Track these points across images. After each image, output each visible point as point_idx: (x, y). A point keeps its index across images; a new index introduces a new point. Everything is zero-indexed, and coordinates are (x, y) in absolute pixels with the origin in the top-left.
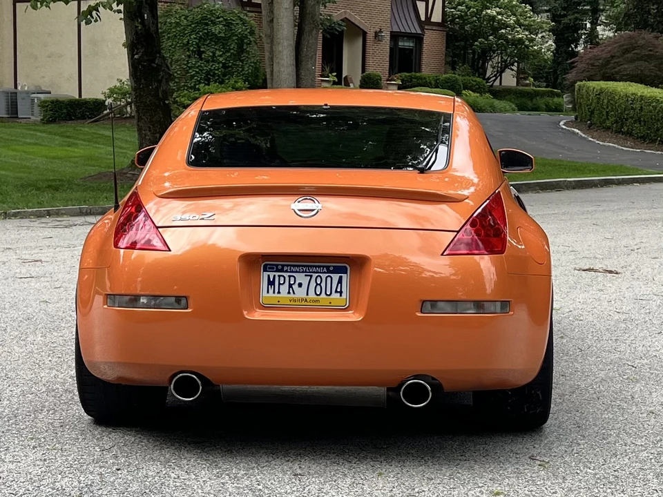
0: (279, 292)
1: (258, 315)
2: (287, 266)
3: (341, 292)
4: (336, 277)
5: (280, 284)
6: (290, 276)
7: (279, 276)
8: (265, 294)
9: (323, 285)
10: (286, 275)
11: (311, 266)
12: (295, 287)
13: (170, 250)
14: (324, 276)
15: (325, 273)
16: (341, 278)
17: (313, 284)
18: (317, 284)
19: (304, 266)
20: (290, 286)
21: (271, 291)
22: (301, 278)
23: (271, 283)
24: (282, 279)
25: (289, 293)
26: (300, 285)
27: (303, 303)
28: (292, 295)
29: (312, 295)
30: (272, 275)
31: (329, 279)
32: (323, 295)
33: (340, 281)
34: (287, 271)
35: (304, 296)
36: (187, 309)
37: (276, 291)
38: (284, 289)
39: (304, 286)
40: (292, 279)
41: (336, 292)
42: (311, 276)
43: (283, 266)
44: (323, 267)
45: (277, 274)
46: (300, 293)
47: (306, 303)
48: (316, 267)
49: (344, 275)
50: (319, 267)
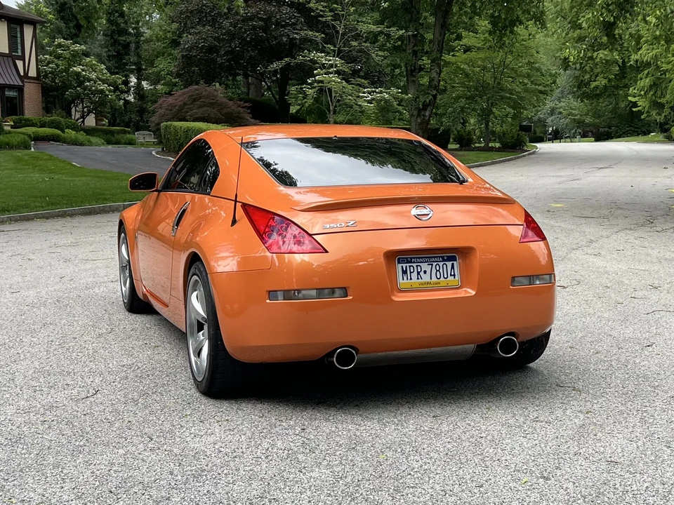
0: (411, 279)
1: (399, 298)
2: (414, 258)
3: (454, 275)
4: (449, 264)
5: (411, 272)
6: (417, 266)
7: (410, 266)
8: (401, 281)
9: (441, 271)
10: (415, 265)
11: (431, 257)
12: (422, 273)
13: (327, 252)
14: (441, 264)
15: (441, 261)
16: (453, 264)
17: (434, 271)
18: (437, 271)
19: (426, 257)
20: (418, 273)
21: (405, 278)
22: (425, 267)
23: (404, 272)
24: (412, 268)
25: (418, 279)
26: (425, 272)
27: (429, 286)
28: (420, 280)
29: (434, 279)
30: (404, 265)
31: (445, 266)
32: (442, 279)
33: (453, 267)
34: (414, 262)
35: (429, 280)
36: (347, 296)
37: (409, 278)
38: (414, 275)
39: (427, 273)
40: (419, 267)
41: (451, 275)
42: (432, 265)
43: (411, 258)
44: (440, 257)
45: (408, 265)
46: (426, 278)
47: (431, 286)
48: (434, 257)
49: (455, 262)
50: (436, 257)
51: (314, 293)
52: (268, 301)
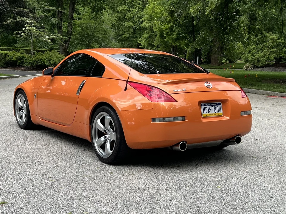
0: (206, 113)
1: (204, 120)
2: (207, 104)
3: (221, 111)
4: (219, 106)
5: (206, 110)
6: (208, 107)
7: (206, 107)
9: (216, 109)
10: (207, 107)
11: (213, 104)
12: (210, 110)
13: (177, 101)
14: (216, 106)
17: (214, 109)
19: (211, 104)
21: (204, 112)
22: (211, 107)
23: (204, 110)
26: (211, 110)
27: (212, 115)
28: (209, 113)
29: (214, 113)
30: (204, 107)
32: (217, 113)
33: (220, 108)
34: (207, 106)
35: (212, 113)
36: (185, 120)
38: (207, 111)
40: (209, 108)
41: (220, 111)
42: (213, 107)
43: (206, 104)
44: (215, 103)
45: (205, 107)
46: (211, 112)
49: (221, 106)
50: (214, 103)
51: (172, 119)
52: (151, 122)
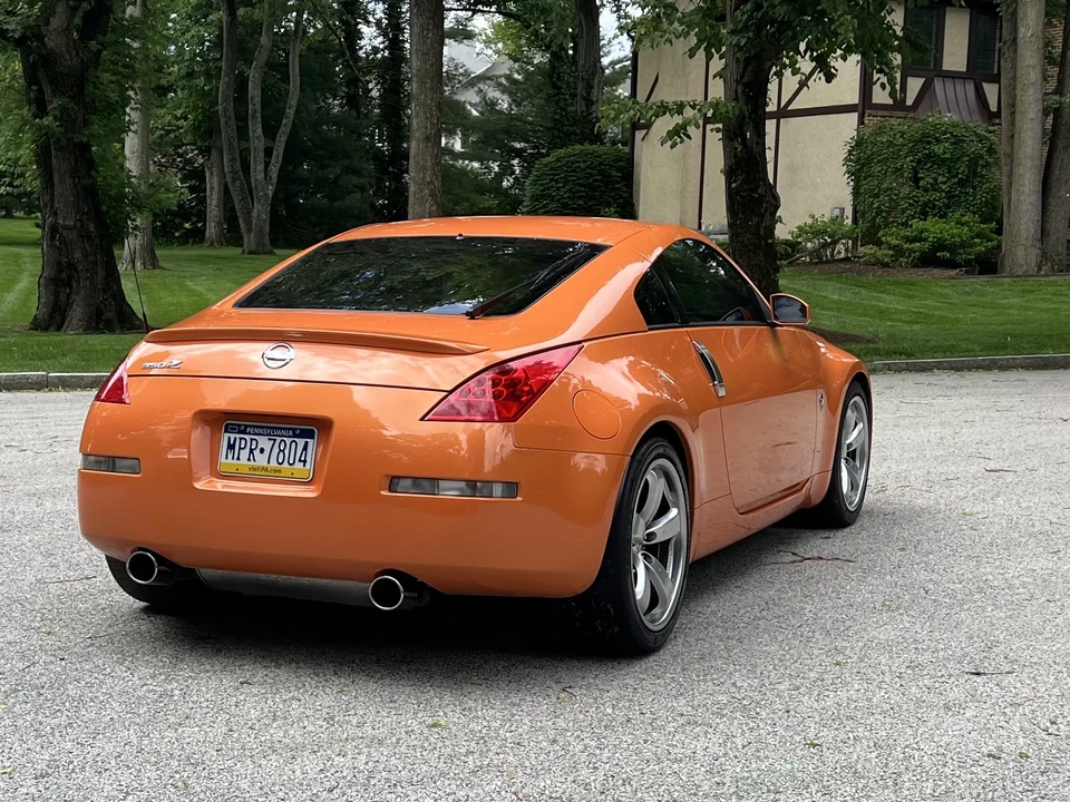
0: (238, 459)
2: (251, 426)
3: (305, 461)
4: (302, 443)
5: (240, 448)
6: (252, 440)
7: (241, 439)
8: (223, 460)
9: (287, 452)
10: (248, 437)
11: (276, 428)
12: (256, 452)
14: (288, 440)
15: (290, 437)
16: (306, 443)
17: (276, 450)
18: (280, 450)
19: (269, 428)
20: (251, 451)
21: (230, 456)
22: (264, 442)
23: (231, 447)
24: (243, 442)
25: (249, 459)
26: (262, 451)
28: (252, 463)
29: (274, 463)
30: (233, 436)
31: (294, 444)
32: (286, 464)
33: (305, 448)
34: (249, 433)
35: (265, 464)
36: (138, 472)
37: (236, 457)
38: (245, 454)
39: (265, 452)
40: (254, 442)
41: (300, 460)
42: (275, 440)
43: (246, 426)
44: (289, 429)
45: (238, 436)
46: (261, 460)
47: (266, 473)
48: (281, 429)
49: (311, 441)
50: (285, 429)
